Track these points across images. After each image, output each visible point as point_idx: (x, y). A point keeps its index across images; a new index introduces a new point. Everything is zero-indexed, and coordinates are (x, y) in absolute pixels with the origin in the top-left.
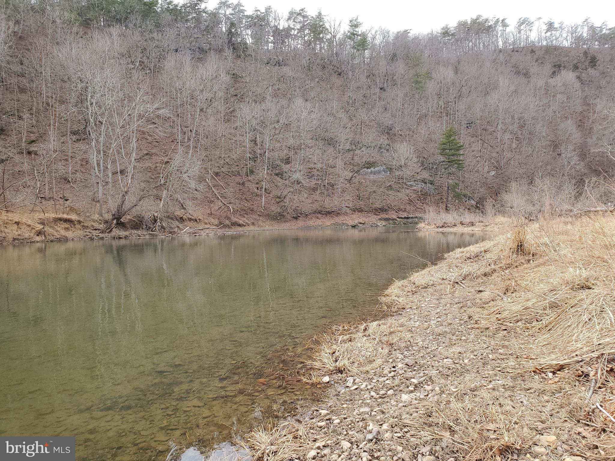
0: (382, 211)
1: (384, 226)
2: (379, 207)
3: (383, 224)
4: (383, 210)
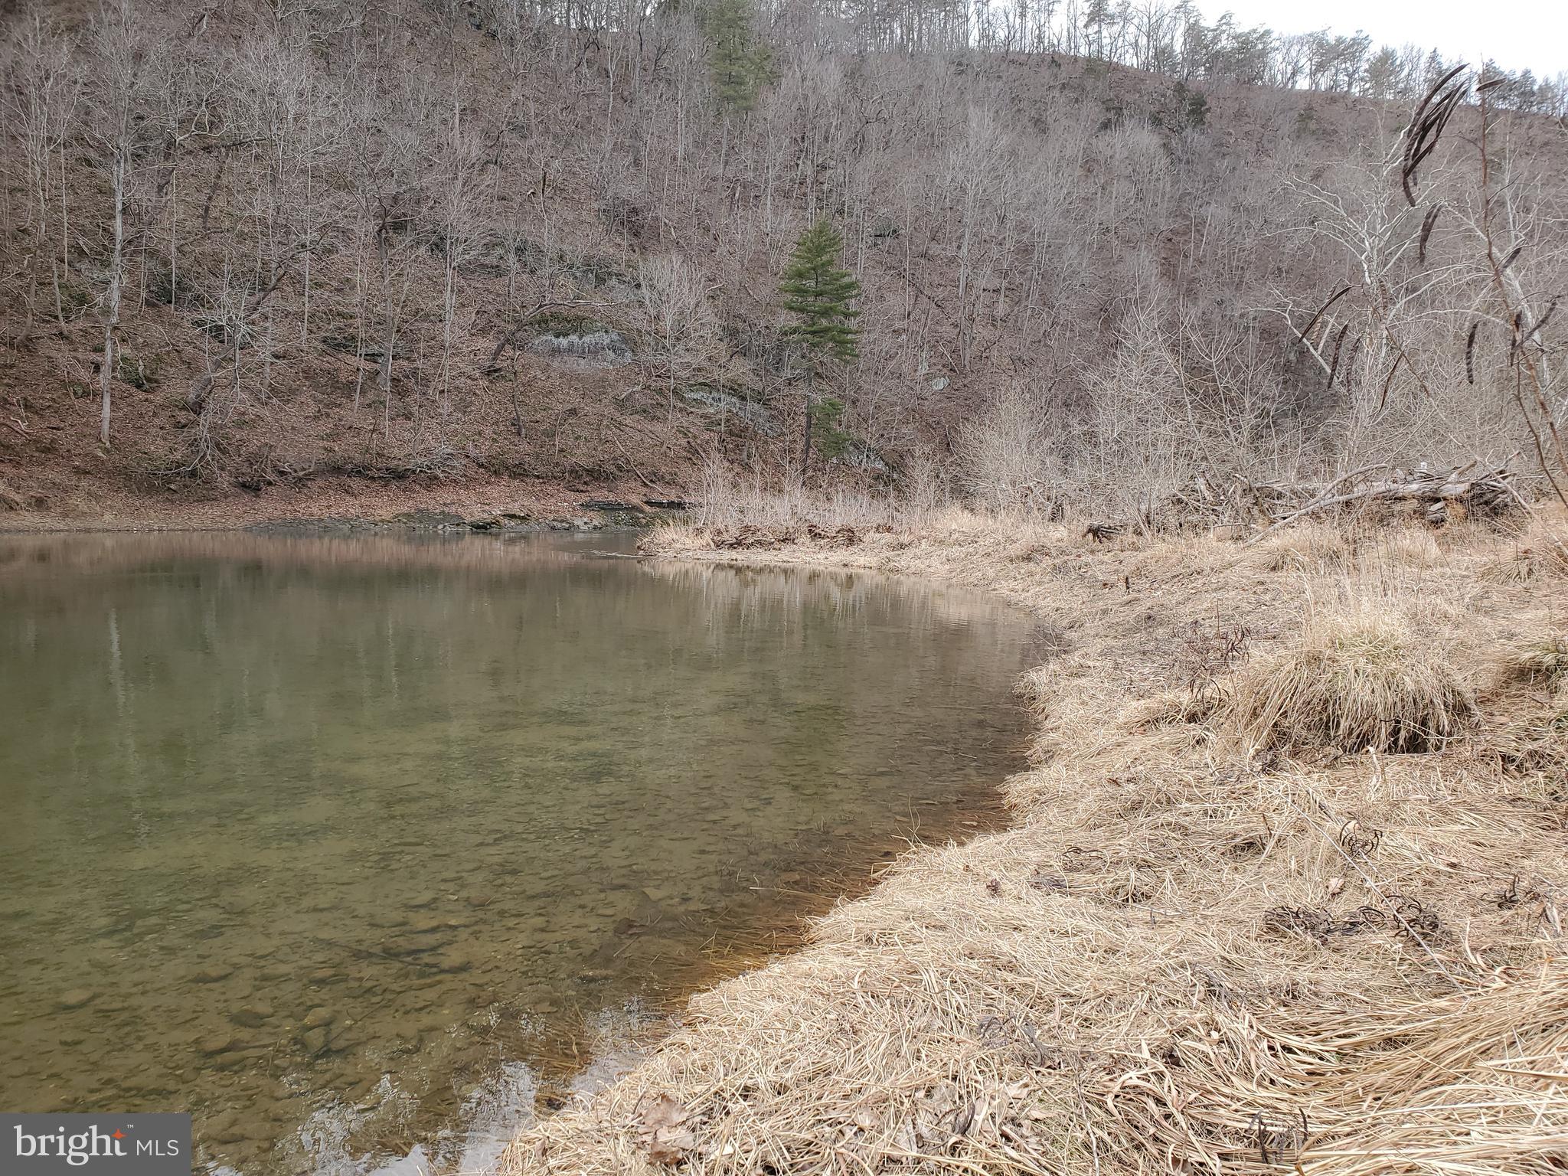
0: (597, 479)
1: (595, 528)
2: (589, 463)
3: (596, 522)
4: (596, 475)
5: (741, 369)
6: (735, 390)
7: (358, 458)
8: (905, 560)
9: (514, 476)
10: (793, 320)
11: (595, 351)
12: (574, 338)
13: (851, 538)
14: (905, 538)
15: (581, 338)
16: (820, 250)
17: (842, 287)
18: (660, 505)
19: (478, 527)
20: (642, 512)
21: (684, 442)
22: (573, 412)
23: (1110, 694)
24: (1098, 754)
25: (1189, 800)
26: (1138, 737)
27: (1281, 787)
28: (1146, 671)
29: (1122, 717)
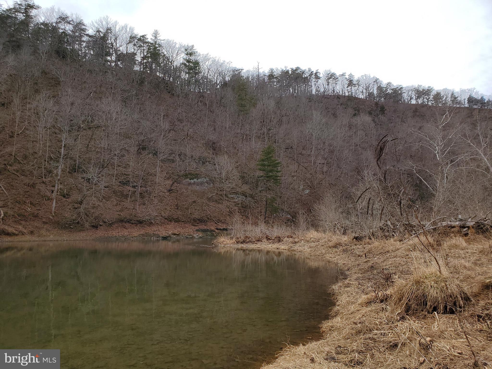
0: (201, 222)
1: (200, 237)
2: (199, 217)
3: (200, 235)
4: (201, 221)
5: (245, 188)
6: (244, 194)
7: (128, 217)
8: (297, 247)
9: (176, 222)
10: (261, 173)
11: (202, 184)
12: (195, 180)
13: (279, 240)
14: (296, 240)
15: (197, 180)
16: (269, 153)
17: (276, 164)
18: (220, 229)
19: (164, 238)
20: (215, 232)
21: (228, 210)
22: (195, 202)
23: (357, 293)
24: (352, 314)
25: (377, 330)
26: (364, 308)
27: (406, 326)
28: (369, 285)
29: (360, 301)
